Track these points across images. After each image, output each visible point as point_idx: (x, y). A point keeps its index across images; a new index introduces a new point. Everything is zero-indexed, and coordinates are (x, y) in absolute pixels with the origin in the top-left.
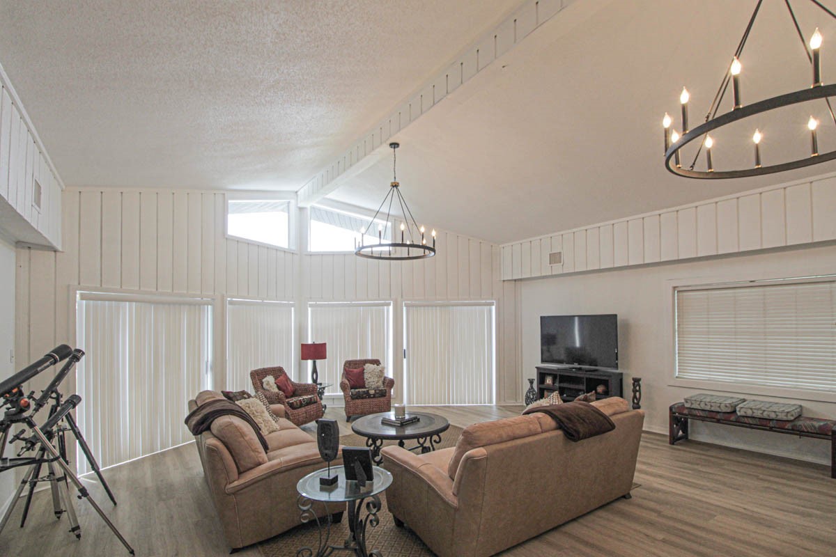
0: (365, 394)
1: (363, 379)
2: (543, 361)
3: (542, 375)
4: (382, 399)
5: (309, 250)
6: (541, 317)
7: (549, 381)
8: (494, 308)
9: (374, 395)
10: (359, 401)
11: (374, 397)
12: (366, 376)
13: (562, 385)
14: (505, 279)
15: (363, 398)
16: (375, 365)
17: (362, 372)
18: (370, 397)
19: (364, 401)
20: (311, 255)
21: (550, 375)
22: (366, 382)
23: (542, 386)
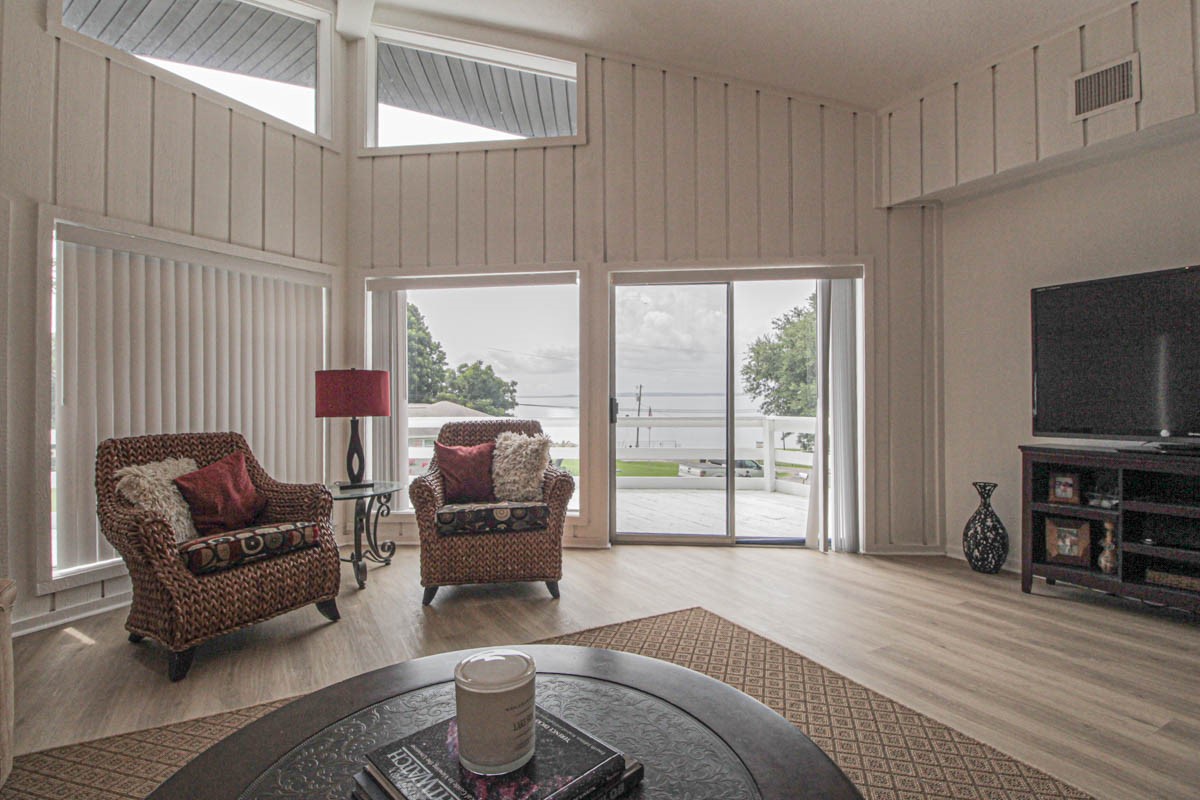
0: (484, 519)
1: (490, 472)
2: (1039, 427)
3: (1040, 471)
4: (529, 537)
5: (370, 144)
6: (1034, 292)
7: (1064, 490)
8: (860, 283)
9: (508, 523)
10: (461, 543)
11: (509, 529)
12: (498, 466)
13: (1135, 505)
14: (896, 200)
15: (474, 533)
16: (525, 436)
17: (488, 458)
18: (494, 531)
19: (475, 541)
20: (377, 156)
21: (1064, 470)
22: (498, 482)
23: (1041, 507)
